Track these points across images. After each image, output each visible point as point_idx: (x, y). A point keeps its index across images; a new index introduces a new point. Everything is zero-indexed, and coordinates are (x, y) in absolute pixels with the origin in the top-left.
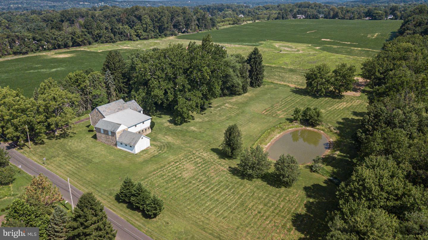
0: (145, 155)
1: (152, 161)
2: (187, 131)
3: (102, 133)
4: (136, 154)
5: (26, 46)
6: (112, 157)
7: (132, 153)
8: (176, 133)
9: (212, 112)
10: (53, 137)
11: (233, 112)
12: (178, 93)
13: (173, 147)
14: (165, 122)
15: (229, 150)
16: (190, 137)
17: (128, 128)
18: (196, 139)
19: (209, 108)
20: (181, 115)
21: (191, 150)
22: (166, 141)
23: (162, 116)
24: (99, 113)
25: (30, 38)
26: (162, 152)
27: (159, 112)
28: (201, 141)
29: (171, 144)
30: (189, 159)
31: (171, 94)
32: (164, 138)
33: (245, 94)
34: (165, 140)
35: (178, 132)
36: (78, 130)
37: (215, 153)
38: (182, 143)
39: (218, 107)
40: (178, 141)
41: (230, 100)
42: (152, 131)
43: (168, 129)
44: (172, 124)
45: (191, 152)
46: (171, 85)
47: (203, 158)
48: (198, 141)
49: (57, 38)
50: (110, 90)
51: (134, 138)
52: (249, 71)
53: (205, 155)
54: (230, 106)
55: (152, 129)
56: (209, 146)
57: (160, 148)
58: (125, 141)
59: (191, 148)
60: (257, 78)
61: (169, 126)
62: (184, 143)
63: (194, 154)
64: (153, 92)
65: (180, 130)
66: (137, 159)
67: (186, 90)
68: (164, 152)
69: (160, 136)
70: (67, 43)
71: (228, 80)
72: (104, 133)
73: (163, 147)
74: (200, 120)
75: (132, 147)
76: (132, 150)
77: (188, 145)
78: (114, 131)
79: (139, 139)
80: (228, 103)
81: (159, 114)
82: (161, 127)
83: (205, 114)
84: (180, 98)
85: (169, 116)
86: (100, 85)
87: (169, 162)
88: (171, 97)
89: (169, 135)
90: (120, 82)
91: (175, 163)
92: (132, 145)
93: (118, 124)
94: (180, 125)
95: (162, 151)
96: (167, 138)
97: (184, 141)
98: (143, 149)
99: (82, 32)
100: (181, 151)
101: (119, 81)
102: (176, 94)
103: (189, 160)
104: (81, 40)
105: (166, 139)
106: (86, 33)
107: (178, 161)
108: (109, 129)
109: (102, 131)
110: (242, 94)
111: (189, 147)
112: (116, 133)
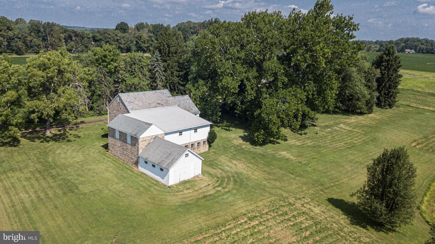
0: (188, 191)
1: (199, 206)
2: (274, 157)
3: (117, 139)
4: (169, 187)
5: (83, 45)
6: (120, 186)
7: (162, 184)
8: (254, 158)
9: (318, 132)
10: (39, 138)
11: (356, 137)
12: (264, 90)
13: (247, 184)
14: (235, 139)
15: (380, 207)
16: (281, 168)
17: (166, 134)
18: (293, 174)
19: (313, 127)
20: (266, 128)
21: (285, 195)
22: (234, 170)
23: (231, 129)
24: (121, 104)
25: (89, 36)
26: (223, 191)
27: (226, 123)
28: (304, 180)
29: (241, 177)
30: (282, 215)
31: (252, 89)
32: (230, 164)
33: (370, 115)
34: (231, 167)
35: (258, 156)
36: (87, 133)
37: (338, 210)
38: (265, 179)
39: (327, 127)
40: (256, 173)
41: (346, 120)
42: (209, 149)
43: (239, 149)
44: (247, 142)
45: (284, 199)
46: (253, 73)
47: (312, 218)
48: (298, 178)
49: (120, 40)
50: (156, 82)
51: (170, 154)
52: (378, 80)
53: (317, 210)
54: (348, 128)
55: (210, 146)
56: (322, 193)
57: (221, 181)
58: (154, 158)
59: (284, 191)
60: (389, 92)
61: (240, 145)
62: (270, 179)
63: (290, 204)
64: (221, 81)
65: (260, 154)
66: (169, 198)
67: (280, 85)
68: (226, 190)
69: (223, 159)
70: (130, 47)
71: (346, 86)
72: (120, 139)
73: (226, 180)
74: (298, 143)
75: (163, 170)
76: (163, 178)
77: (278, 184)
78: (136, 135)
79: (180, 155)
80: (344, 123)
81: (226, 126)
82: (227, 145)
83: (305, 134)
84: (266, 98)
85: (242, 131)
86: (141, 72)
87: (235, 215)
88: (251, 94)
89: (239, 159)
90: (174, 74)
91: (250, 219)
92: (164, 166)
93: (147, 123)
94: (261, 145)
95: (224, 188)
96: (236, 165)
97: (269, 174)
98: (186, 179)
99: (150, 37)
100: (262, 195)
101: (172, 73)
102: (261, 92)
103: (282, 218)
104: (146, 45)
105: (234, 167)
106: (153, 39)
107: (256, 217)
108: (129, 131)
109: (117, 136)
110: (365, 114)
111: (280, 189)
112: (140, 140)
